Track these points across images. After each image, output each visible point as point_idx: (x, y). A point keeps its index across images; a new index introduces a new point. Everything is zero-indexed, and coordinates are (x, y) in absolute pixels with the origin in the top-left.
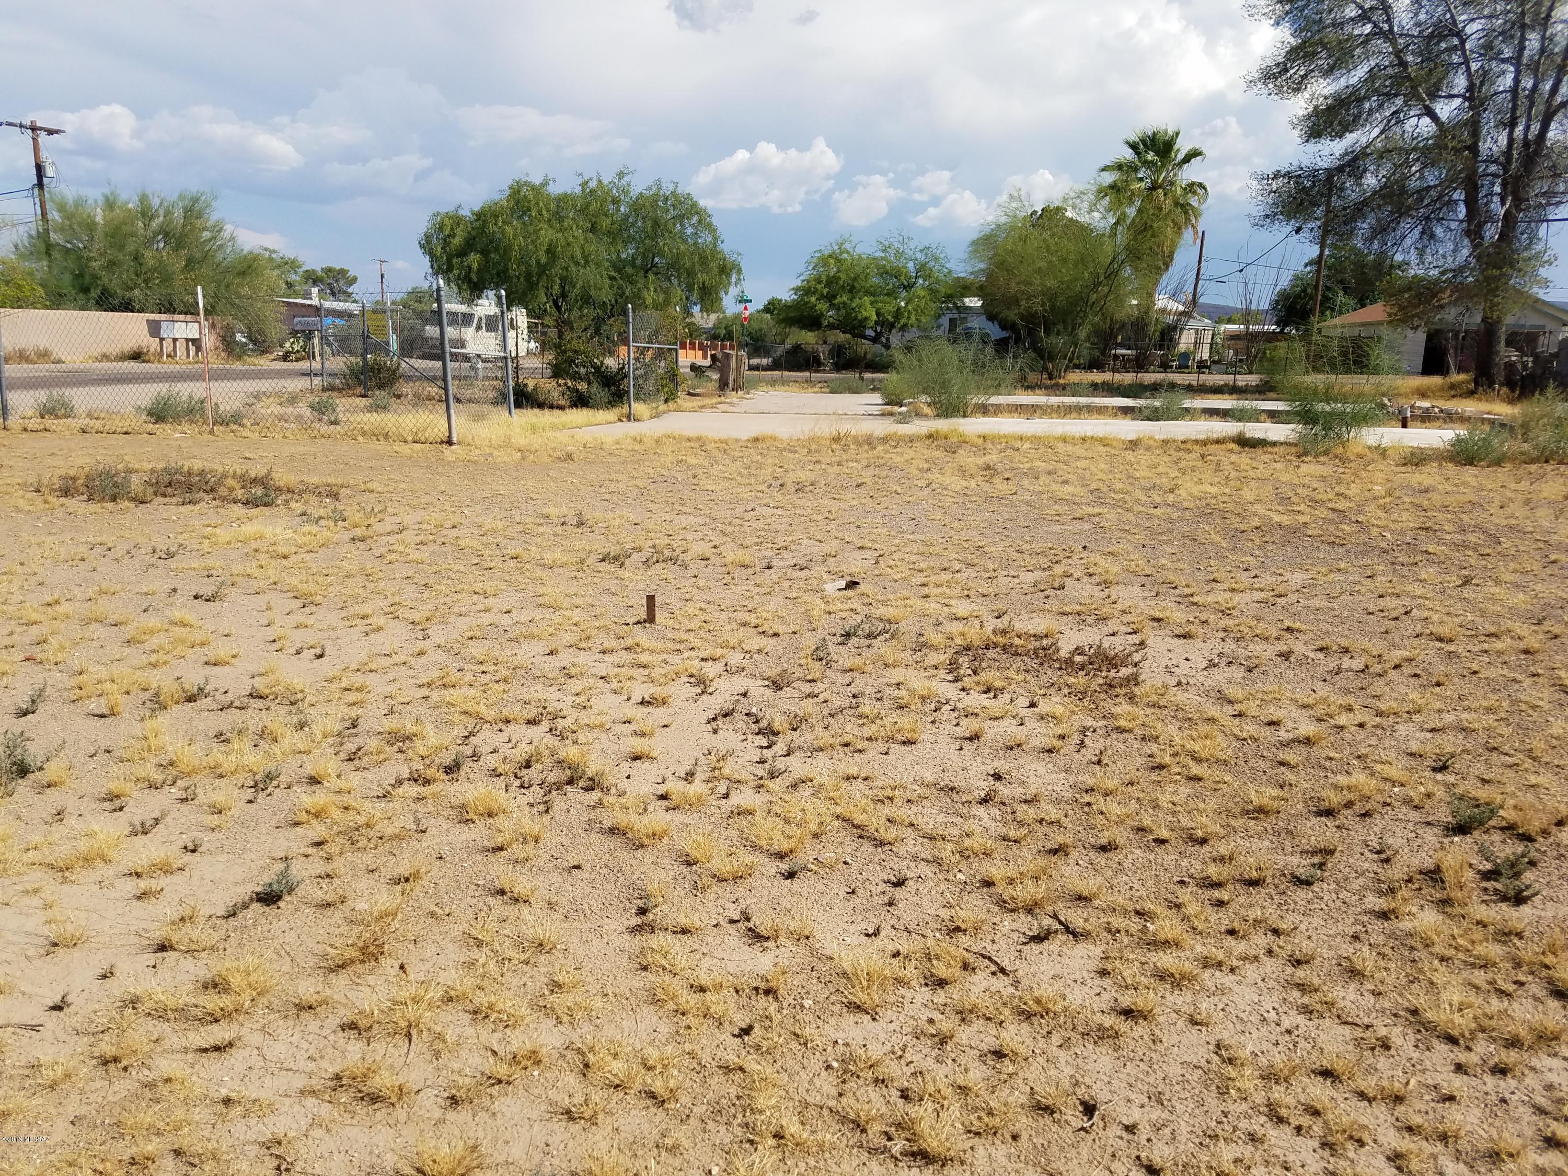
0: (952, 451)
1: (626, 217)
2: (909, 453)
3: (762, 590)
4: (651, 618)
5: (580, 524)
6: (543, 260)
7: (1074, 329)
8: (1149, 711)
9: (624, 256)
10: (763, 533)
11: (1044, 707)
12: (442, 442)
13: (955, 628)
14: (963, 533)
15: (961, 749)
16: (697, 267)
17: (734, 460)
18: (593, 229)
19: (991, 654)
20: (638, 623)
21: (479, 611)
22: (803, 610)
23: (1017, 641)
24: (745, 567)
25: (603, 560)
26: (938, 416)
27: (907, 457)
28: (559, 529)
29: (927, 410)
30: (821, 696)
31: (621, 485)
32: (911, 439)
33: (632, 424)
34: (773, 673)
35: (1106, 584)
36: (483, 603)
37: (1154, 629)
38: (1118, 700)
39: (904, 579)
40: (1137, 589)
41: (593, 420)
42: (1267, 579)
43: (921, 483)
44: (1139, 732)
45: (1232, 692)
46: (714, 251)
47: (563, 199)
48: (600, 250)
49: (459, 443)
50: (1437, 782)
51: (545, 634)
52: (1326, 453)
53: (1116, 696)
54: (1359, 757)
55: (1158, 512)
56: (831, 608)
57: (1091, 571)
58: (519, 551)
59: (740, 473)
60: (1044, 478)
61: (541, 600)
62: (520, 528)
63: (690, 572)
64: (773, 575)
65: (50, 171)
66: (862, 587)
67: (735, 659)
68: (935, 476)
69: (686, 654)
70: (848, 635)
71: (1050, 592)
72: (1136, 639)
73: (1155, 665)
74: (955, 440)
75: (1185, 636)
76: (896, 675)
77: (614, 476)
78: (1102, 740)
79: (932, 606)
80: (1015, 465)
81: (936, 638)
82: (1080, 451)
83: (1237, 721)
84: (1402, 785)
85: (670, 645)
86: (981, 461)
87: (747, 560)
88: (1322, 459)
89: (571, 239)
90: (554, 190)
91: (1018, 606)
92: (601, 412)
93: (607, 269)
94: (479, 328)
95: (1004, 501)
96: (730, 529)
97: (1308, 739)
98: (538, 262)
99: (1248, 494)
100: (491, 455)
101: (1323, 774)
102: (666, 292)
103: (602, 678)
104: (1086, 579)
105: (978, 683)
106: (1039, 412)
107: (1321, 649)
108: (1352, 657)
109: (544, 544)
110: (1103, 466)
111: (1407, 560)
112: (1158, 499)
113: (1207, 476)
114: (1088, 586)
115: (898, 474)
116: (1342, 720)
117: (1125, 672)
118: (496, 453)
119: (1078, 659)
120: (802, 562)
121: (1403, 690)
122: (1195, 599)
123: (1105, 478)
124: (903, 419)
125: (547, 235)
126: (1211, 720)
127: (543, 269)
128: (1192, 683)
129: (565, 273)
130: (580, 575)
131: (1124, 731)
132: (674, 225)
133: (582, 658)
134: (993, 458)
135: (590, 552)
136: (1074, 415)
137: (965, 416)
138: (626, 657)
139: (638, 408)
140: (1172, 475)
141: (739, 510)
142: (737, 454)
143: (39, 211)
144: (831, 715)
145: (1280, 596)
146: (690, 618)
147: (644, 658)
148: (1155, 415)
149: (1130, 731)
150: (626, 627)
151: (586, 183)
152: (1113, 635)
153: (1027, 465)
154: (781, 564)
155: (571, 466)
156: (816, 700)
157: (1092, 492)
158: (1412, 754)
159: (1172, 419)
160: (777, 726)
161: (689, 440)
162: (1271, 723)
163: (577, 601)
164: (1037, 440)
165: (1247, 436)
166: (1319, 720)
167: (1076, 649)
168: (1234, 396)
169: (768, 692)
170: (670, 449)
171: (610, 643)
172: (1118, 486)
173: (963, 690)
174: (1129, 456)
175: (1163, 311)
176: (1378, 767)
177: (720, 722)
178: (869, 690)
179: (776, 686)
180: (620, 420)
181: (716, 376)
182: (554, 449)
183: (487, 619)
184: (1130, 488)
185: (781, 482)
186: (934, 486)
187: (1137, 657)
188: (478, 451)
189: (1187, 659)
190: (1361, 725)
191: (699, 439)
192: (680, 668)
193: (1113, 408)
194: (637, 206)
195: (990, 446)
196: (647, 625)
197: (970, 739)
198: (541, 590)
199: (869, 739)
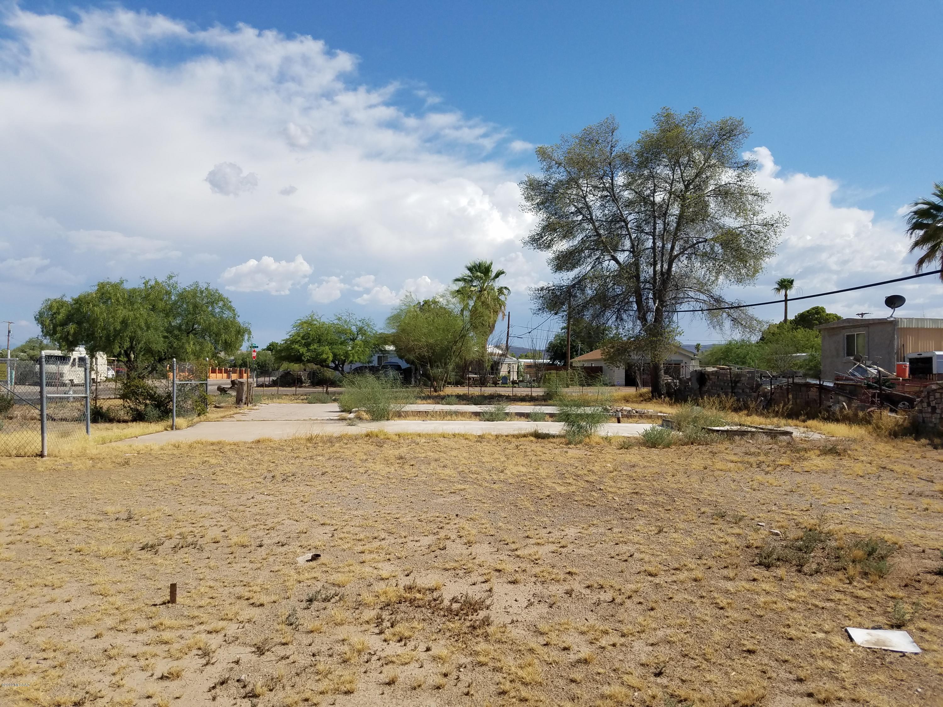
0: (380, 445)
1: (175, 303)
2: (356, 448)
3: (255, 566)
4: (173, 600)
5: (129, 519)
6: (118, 328)
7: (445, 364)
8: (497, 646)
9: (173, 324)
10: (258, 517)
11: (435, 651)
12: (37, 455)
13: (380, 587)
14: (386, 508)
15: (383, 694)
16: (222, 331)
17: (242, 458)
18: (154, 309)
19: (403, 607)
20: (164, 603)
21: (47, 602)
22: (281, 581)
23: (418, 596)
24: (244, 546)
25: (143, 549)
26: (373, 420)
27: (354, 451)
28: (114, 524)
29: (365, 416)
30: (291, 658)
31: (161, 484)
32: (355, 438)
33: (174, 432)
34: (258, 640)
35: (469, 544)
36: (50, 593)
37: (497, 577)
38: (479, 639)
39: (349, 548)
40: (486, 546)
41: (146, 431)
42: (556, 534)
43: (362, 470)
44: (491, 664)
45: (543, 626)
46: (233, 323)
47: (132, 293)
48: (158, 320)
49: (49, 455)
50: (657, 684)
51: (94, 619)
52: (580, 442)
53: (477, 636)
54: (614, 670)
55: (495, 486)
56: (301, 578)
57: (461, 534)
58: (83, 546)
59: (245, 470)
60: (433, 464)
61: (94, 589)
62: (85, 525)
63: (205, 554)
64: (263, 552)
66: (322, 559)
67: (232, 629)
68: (370, 465)
69: (197, 628)
70: (310, 601)
71: (438, 552)
72: (486, 586)
73: (498, 606)
74: (382, 437)
75: (514, 582)
76: (341, 632)
77: (156, 477)
78: (470, 674)
79: (367, 569)
80: (416, 455)
81: (368, 597)
82: (452, 443)
83: (546, 649)
84: (640, 690)
85: (186, 622)
86: (397, 453)
87: (245, 540)
88: (578, 446)
89: (138, 315)
90: (127, 287)
91: (419, 565)
92: (152, 424)
93: (162, 332)
94: (73, 364)
95: (411, 482)
96: (235, 515)
97: (586, 660)
98: (115, 329)
99: (543, 472)
100: (70, 463)
101: (595, 686)
102: (201, 344)
103: (133, 657)
104: (458, 540)
105: (394, 635)
106: (429, 416)
107: (588, 587)
108: (605, 592)
109: (102, 537)
110: (465, 455)
111: (628, 516)
112: (495, 477)
113: (520, 460)
114: (459, 546)
115: (348, 464)
116: (603, 642)
117: (482, 614)
118: (74, 462)
119: (455, 606)
120: (283, 539)
121: (634, 614)
122: (518, 553)
123: (466, 463)
124: (351, 423)
125: (122, 313)
126: (531, 650)
127: (117, 333)
128: (520, 620)
129: (133, 335)
130: (126, 563)
131: (482, 665)
132: (208, 307)
133: (120, 639)
134: (403, 451)
135: (135, 542)
136: (449, 417)
137: (388, 420)
138: (153, 634)
139: (179, 421)
140: (502, 460)
141: (244, 498)
142: (244, 454)
144: (298, 674)
145: (563, 547)
146: (202, 595)
147: (167, 635)
148: (491, 417)
149: (485, 664)
150: (154, 609)
151: (147, 282)
152: (474, 584)
153: (424, 455)
154: (269, 542)
155: (128, 470)
156: (288, 661)
157: (459, 473)
158: (642, 665)
159: (500, 420)
160: (258, 690)
161: (212, 444)
162: (565, 649)
163: (121, 587)
164: (429, 436)
165: (540, 432)
166: (591, 643)
167: (453, 599)
168: (532, 403)
169: (254, 657)
170: (199, 452)
171: (142, 624)
172: (474, 469)
173: (385, 640)
174: (479, 447)
175: (491, 354)
176: (625, 677)
177: (217, 690)
178: (324, 648)
179: (260, 651)
180: (166, 430)
181: (234, 393)
182: (116, 457)
183: (52, 608)
184: (480, 470)
185: (273, 474)
186: (370, 472)
187: (488, 602)
188: (61, 461)
189: (516, 601)
190: (614, 645)
191: (219, 443)
192: (191, 642)
193: (469, 413)
194: (182, 296)
195: (402, 441)
196: (170, 605)
197: (389, 684)
198: (95, 580)
199: (322, 693)
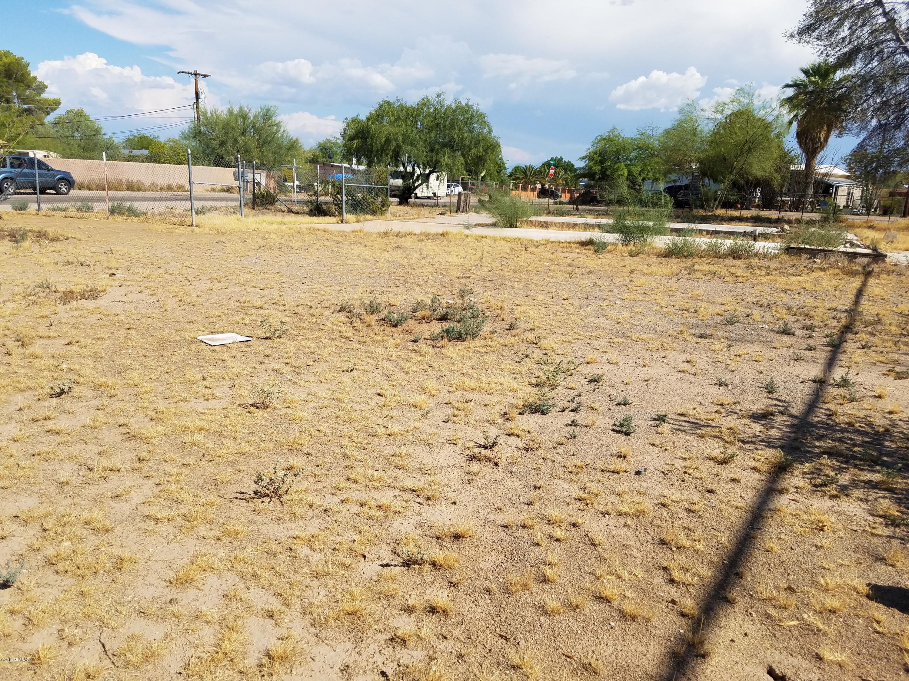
33: (344, 225)
65: (201, 96)
139: (348, 216)
143: (196, 116)
180: (338, 222)
